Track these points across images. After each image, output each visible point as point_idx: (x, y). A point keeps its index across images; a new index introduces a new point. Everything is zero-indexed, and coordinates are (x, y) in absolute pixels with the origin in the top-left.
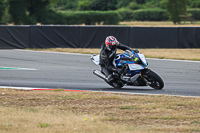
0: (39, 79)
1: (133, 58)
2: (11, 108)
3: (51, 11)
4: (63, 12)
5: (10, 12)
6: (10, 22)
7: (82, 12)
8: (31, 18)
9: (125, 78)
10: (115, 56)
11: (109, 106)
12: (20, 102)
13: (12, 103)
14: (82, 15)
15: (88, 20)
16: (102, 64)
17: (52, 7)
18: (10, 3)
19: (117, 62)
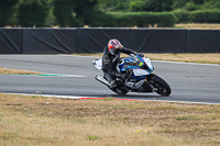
0: (87, 87)
1: (138, 63)
2: (56, 119)
3: (99, 12)
4: (113, 13)
5: (55, 13)
6: (55, 25)
7: (134, 13)
8: (78, 20)
9: (130, 84)
10: (118, 61)
11: (164, 116)
12: (67, 113)
13: (57, 114)
14: (134, 17)
15: (141, 22)
16: (105, 69)
17: (101, 8)
18: (55, 3)
19: (121, 67)
